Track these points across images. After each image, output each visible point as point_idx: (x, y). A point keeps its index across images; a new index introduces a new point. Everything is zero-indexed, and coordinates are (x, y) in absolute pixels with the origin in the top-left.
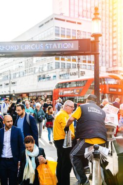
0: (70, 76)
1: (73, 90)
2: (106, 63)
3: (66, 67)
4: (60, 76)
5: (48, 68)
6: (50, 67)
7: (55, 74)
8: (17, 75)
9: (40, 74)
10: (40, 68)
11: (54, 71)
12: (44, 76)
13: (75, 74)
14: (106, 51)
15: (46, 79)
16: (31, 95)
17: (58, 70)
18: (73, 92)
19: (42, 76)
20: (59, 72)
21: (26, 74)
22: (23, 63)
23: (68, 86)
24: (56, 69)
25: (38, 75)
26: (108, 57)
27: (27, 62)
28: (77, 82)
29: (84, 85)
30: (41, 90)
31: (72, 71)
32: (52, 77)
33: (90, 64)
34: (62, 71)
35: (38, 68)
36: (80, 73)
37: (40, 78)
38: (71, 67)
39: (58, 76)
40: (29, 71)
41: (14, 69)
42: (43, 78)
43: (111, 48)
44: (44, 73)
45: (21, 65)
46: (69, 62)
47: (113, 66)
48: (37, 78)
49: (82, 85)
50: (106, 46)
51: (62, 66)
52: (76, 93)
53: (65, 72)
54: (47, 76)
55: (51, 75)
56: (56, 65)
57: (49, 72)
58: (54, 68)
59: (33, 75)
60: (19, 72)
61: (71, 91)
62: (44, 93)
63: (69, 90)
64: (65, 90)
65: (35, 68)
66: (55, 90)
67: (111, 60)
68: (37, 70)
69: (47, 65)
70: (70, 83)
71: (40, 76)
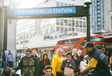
0: (67, 36)
1: (70, 46)
2: (93, 27)
3: (64, 30)
4: (60, 36)
5: (51, 31)
6: (52, 30)
7: (56, 35)
8: (29, 36)
9: (46, 35)
10: (45, 31)
11: (56, 32)
12: (49, 36)
13: (70, 35)
14: (93, 19)
15: (50, 38)
16: (39, 50)
17: (58, 32)
18: (69, 47)
19: (47, 36)
20: (59, 33)
21: (36, 35)
22: (34, 27)
23: (66, 43)
24: (57, 31)
25: (44, 35)
26: (94, 23)
27: (36, 27)
28: (72, 40)
29: (77, 42)
30: (47, 46)
31: (69, 32)
32: (54, 37)
33: (81, 28)
34: (61, 32)
35: (44, 30)
36: (74, 34)
37: (45, 38)
38: (68, 30)
39: (58, 36)
40: (37, 33)
41: (27, 32)
42: (48, 38)
43: (96, 17)
44: (48, 35)
45: (32, 28)
46: (66, 27)
47: (98, 29)
48: (43, 38)
49: (76, 42)
50: (92, 15)
51: (61, 29)
52: (72, 48)
53: (64, 34)
54: (50, 36)
55: (54, 36)
56: (57, 29)
57: (52, 33)
58: (56, 31)
59: (40, 36)
60: (31, 34)
61: (68, 46)
62: (48, 48)
63: (66, 46)
64: (64, 46)
65: (42, 31)
66: (56, 46)
67: (96, 25)
68: (43, 32)
69: (50, 29)
70: (67, 40)
71: (45, 36)
